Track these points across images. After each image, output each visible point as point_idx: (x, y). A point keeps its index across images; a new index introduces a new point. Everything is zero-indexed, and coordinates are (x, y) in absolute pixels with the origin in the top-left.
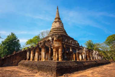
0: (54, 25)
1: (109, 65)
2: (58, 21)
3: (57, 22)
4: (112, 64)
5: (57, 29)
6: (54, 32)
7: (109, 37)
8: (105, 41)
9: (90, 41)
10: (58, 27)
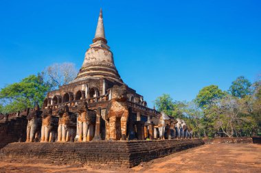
0: (91, 56)
1: (203, 147)
2: (102, 47)
3: (100, 48)
4: (207, 146)
5: (100, 65)
6: (92, 72)
7: (203, 90)
8: (195, 98)
9: (165, 96)
10: (102, 60)
